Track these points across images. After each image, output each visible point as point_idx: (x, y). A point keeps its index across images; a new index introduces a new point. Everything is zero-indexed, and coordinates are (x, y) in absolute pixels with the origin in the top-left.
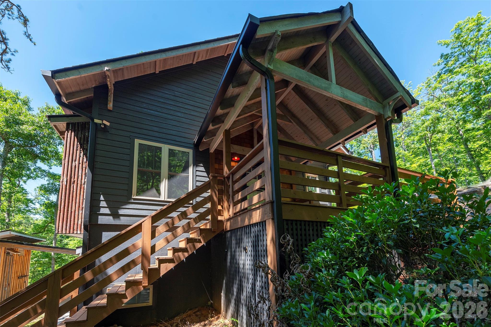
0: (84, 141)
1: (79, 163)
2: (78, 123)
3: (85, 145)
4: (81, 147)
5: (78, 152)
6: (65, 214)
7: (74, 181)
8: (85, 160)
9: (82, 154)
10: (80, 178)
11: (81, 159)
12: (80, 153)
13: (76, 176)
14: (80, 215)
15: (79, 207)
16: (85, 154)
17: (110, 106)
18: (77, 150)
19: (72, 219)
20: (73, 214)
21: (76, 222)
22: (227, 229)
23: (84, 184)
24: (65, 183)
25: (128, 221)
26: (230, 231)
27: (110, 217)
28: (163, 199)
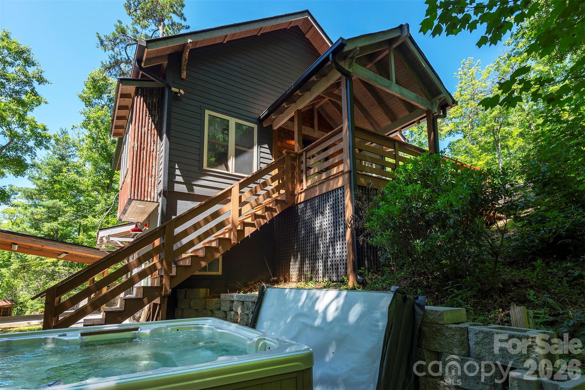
0: (152, 107)
1: (148, 130)
2: (146, 88)
3: (153, 112)
4: (149, 113)
5: (147, 117)
6: (137, 180)
7: (144, 148)
8: (153, 127)
9: (150, 120)
10: (149, 145)
11: (150, 125)
12: (149, 119)
13: (146, 143)
14: (150, 182)
15: (149, 174)
16: (153, 121)
17: (184, 75)
18: (146, 116)
19: (143, 186)
20: (143, 181)
21: (146, 189)
22: (299, 202)
23: (153, 151)
24: (136, 149)
25: (197, 191)
26: (303, 202)
27: (184, 186)
28: (231, 173)
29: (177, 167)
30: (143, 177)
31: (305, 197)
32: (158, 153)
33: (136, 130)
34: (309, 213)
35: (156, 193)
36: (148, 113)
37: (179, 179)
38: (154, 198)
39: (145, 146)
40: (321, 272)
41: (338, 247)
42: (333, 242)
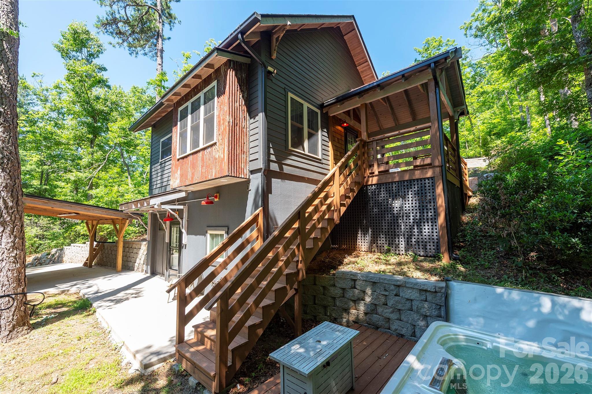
0: (242, 82)
1: (240, 105)
2: (237, 62)
3: (243, 87)
4: (240, 88)
5: (238, 92)
6: (233, 156)
7: (236, 124)
8: (243, 103)
9: (241, 96)
10: (241, 121)
11: (241, 101)
12: (240, 94)
13: (238, 119)
14: (243, 159)
15: (242, 150)
16: (243, 97)
17: (275, 55)
18: (237, 91)
19: (238, 162)
20: (238, 157)
21: (240, 166)
22: (370, 183)
23: (244, 128)
24: (231, 124)
25: (287, 170)
26: (374, 185)
27: (277, 165)
28: (306, 153)
29: (271, 146)
30: (238, 153)
31: (378, 180)
32: (248, 129)
33: (231, 104)
34: (383, 195)
35: (247, 170)
36: (239, 88)
37: (273, 158)
38: (246, 175)
39: (238, 122)
40: (403, 246)
41: (426, 229)
42: (419, 223)
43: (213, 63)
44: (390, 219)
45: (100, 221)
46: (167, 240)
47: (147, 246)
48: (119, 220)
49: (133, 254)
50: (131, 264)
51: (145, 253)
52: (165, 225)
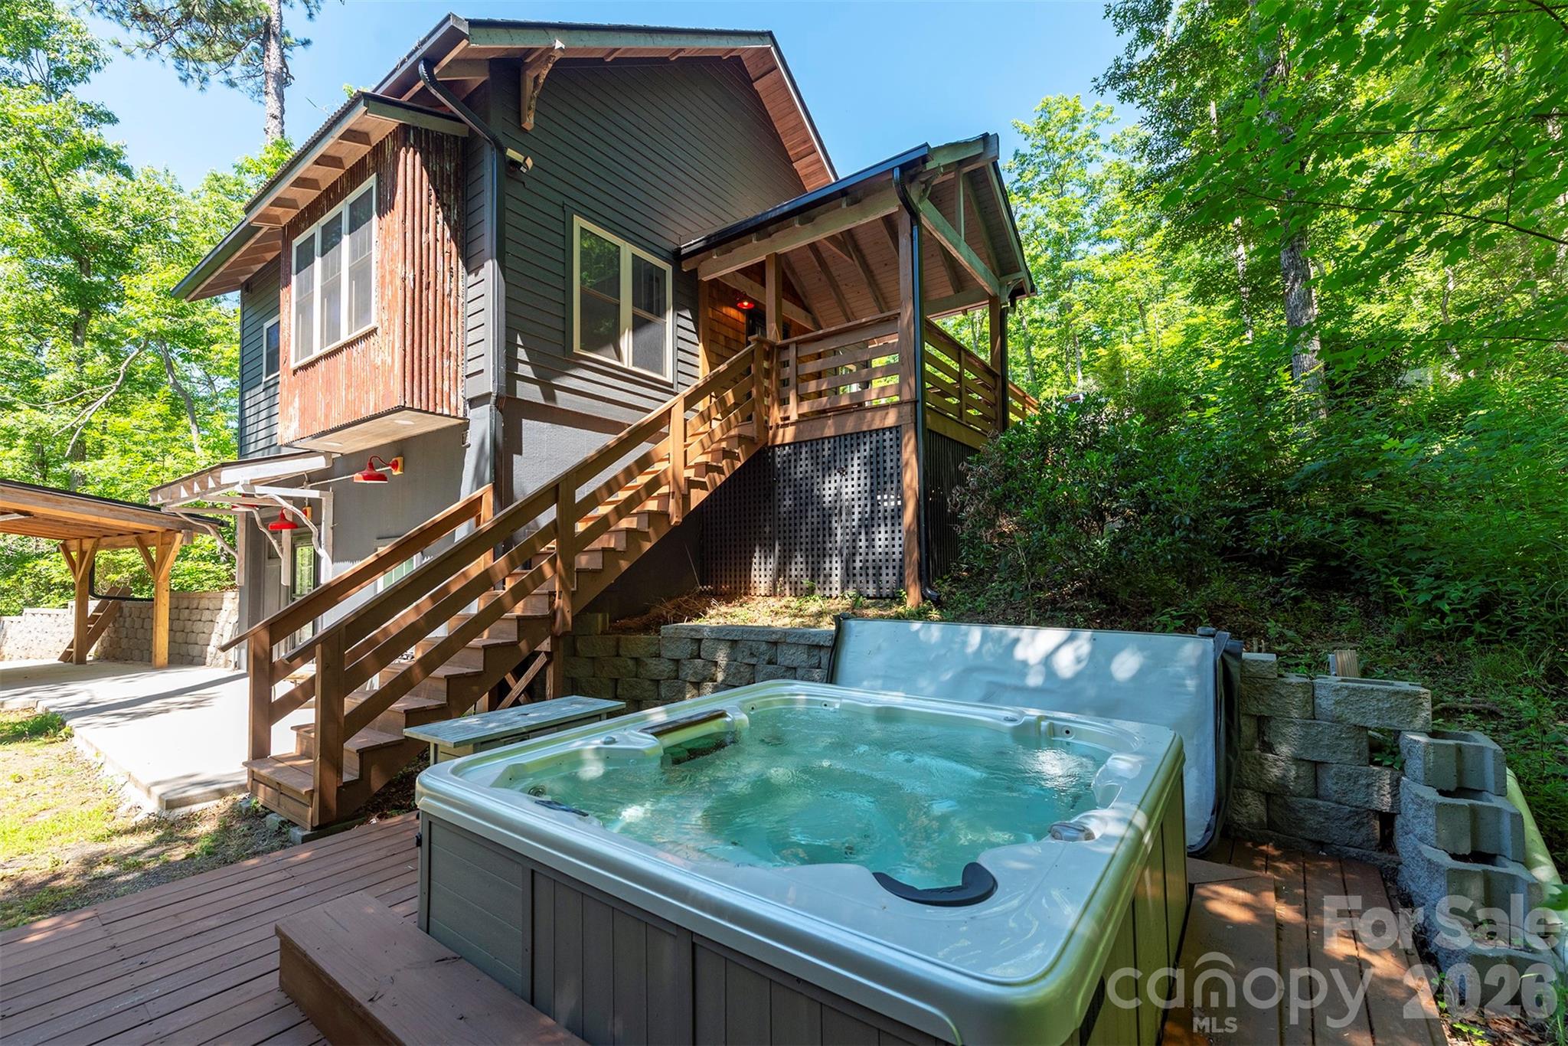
0: (442, 183)
1: (437, 240)
2: (426, 130)
3: (445, 195)
4: (437, 198)
5: (432, 208)
6: (416, 361)
7: (429, 285)
8: (448, 234)
9: (440, 216)
10: (440, 277)
11: (439, 229)
12: (437, 213)
13: (432, 272)
14: (446, 371)
15: (443, 350)
16: (446, 219)
17: (529, 121)
18: (429, 203)
19: (431, 377)
20: (431, 365)
21: (439, 386)
22: (778, 441)
23: (450, 295)
24: (409, 283)
25: (564, 401)
26: (789, 444)
27: (537, 388)
28: (625, 366)
29: (519, 342)
30: (431, 356)
31: (795, 436)
32: (461, 300)
33: (409, 236)
34: (804, 466)
35: (460, 397)
36: (433, 197)
37: (525, 370)
38: (457, 409)
39: (432, 280)
40: (837, 579)
41: (881, 537)
42: (868, 524)
43: (366, 130)
44: (815, 520)
45: (104, 541)
46: (285, 581)
47: (237, 601)
48: (154, 535)
49: (201, 624)
50: (195, 650)
51: (235, 618)
52: (280, 544)
